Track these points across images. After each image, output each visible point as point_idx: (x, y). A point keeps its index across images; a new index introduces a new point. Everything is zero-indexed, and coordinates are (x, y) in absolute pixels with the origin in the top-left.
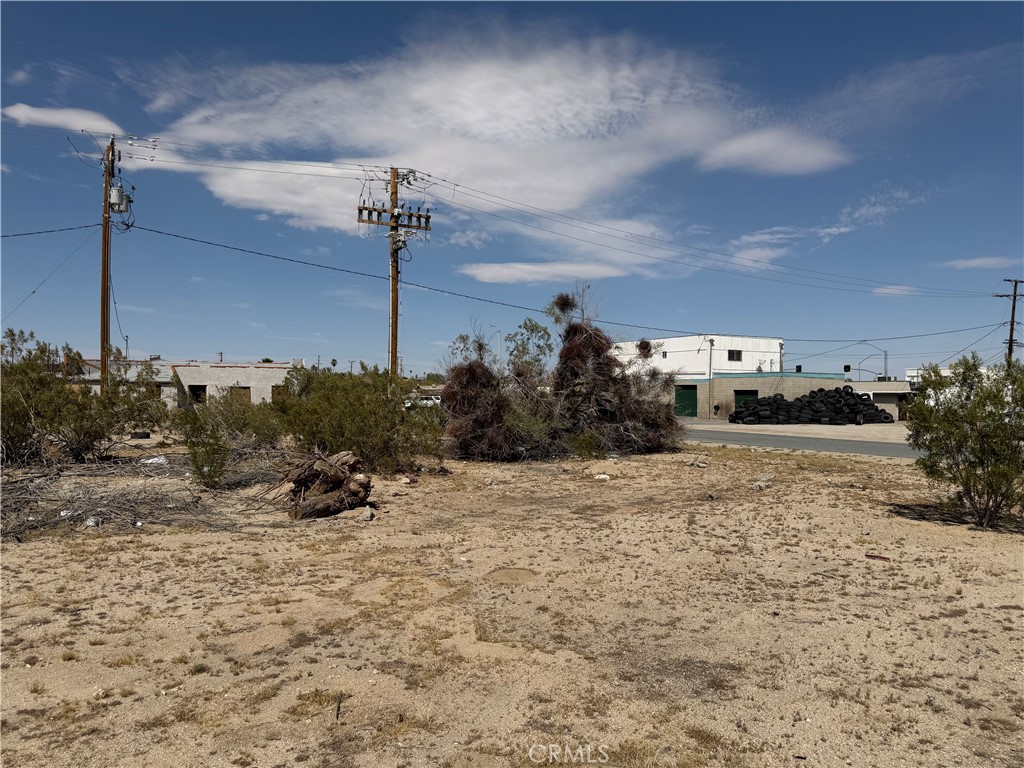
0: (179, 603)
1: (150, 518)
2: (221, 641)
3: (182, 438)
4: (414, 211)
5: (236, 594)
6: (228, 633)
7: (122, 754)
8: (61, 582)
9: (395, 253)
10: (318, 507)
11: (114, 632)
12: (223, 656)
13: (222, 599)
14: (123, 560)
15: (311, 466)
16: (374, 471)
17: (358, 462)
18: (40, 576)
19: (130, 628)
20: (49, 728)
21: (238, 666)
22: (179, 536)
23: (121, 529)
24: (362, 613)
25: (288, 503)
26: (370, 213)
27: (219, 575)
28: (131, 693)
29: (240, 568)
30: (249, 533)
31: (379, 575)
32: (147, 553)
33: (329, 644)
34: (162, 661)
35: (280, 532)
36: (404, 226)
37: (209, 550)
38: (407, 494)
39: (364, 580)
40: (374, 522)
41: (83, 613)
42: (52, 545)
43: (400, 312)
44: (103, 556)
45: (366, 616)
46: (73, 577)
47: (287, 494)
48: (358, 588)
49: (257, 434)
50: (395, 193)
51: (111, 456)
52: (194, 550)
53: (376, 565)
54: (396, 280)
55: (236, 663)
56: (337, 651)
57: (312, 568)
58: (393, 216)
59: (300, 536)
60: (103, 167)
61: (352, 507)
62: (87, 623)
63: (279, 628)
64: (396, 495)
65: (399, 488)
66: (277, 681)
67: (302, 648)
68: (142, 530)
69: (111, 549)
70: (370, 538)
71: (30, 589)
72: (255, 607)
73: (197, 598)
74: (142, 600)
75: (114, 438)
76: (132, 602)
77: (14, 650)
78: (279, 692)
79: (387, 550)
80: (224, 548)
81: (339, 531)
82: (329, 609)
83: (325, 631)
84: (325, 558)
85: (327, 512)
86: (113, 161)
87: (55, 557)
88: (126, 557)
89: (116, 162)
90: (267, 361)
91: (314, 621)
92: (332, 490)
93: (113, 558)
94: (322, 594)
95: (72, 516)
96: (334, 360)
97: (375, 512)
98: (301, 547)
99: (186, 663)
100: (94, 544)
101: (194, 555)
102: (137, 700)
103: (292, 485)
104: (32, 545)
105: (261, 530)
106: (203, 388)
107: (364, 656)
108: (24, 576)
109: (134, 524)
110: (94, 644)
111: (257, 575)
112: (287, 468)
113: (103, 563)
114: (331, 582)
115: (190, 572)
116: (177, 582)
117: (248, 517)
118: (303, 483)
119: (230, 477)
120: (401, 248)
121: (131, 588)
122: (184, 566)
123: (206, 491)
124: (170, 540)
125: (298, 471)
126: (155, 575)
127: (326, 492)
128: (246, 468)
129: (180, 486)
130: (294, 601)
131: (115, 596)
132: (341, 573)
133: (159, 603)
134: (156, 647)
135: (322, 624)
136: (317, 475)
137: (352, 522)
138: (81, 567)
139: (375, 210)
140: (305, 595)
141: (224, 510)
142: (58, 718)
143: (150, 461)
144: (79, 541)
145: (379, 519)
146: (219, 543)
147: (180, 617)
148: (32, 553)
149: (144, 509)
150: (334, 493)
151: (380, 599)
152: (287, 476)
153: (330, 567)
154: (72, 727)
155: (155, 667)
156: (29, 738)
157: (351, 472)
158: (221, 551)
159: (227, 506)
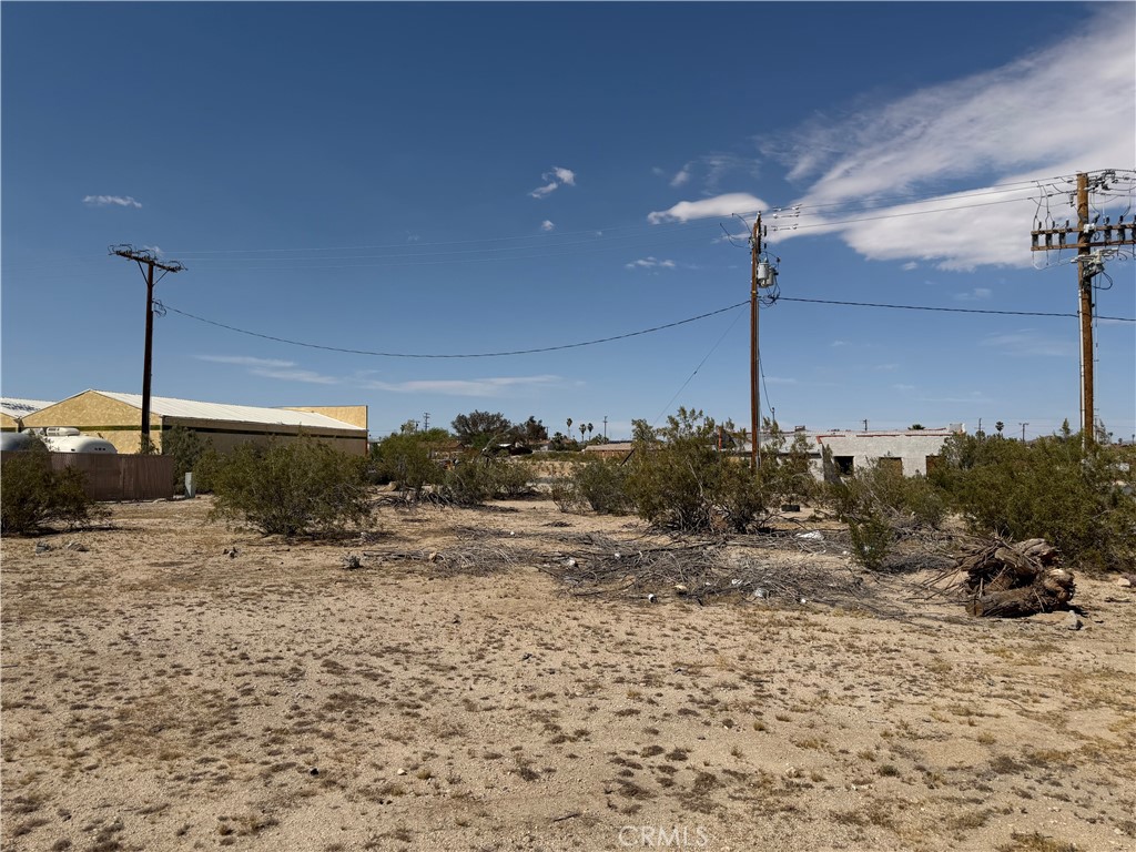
0: (856, 692)
1: (813, 597)
2: (908, 745)
3: (834, 513)
4: (1115, 223)
5: (916, 695)
6: (915, 737)
7: (821, 843)
8: (741, 650)
9: (1086, 283)
10: (1003, 604)
11: (797, 711)
12: (914, 764)
13: (901, 697)
14: (793, 637)
15: (991, 554)
16: (1075, 565)
17: (1054, 553)
18: (723, 641)
19: (811, 710)
20: (750, 794)
21: (932, 779)
22: (845, 619)
23: (786, 604)
24: (1084, 748)
25: (964, 595)
26: (1049, 237)
27: (894, 668)
28: (822, 779)
29: (917, 665)
30: (921, 626)
31: (1104, 704)
32: (816, 633)
33: (1045, 779)
34: (847, 753)
35: (957, 628)
36: (1100, 244)
37: (881, 638)
38: (1127, 601)
39: (1081, 707)
40: (1082, 632)
41: (765, 685)
42: (728, 612)
43: (1095, 357)
44: (772, 629)
45: (1094, 755)
46: (751, 647)
47: (962, 585)
48: (1075, 716)
49: (917, 512)
50: (1084, 205)
51: (768, 528)
52: (863, 637)
53: (1097, 689)
54: (1088, 315)
55: (929, 774)
56: (1058, 790)
57: (1006, 679)
58: (1082, 234)
59: (984, 637)
60: (751, 246)
61: (1048, 609)
62: (770, 696)
63: (975, 745)
64: (1111, 600)
65: (1114, 591)
66: (981, 808)
67: (1008, 776)
68: (807, 608)
69: (780, 623)
70: (1079, 652)
71: (716, 652)
72: (941, 712)
73: (875, 690)
74: (818, 682)
75: (771, 510)
76: (809, 683)
77: (712, 710)
78: (986, 822)
79: (1108, 673)
80: (895, 639)
81: (1035, 638)
82: (1036, 734)
83: (1037, 761)
84: (1020, 669)
85: (1013, 612)
86: (759, 237)
87: (732, 623)
88: (797, 633)
89: (762, 237)
90: (918, 427)
91: (1019, 746)
92: (1019, 585)
93: (784, 633)
94: (1023, 713)
95: (742, 585)
96: (999, 423)
97: (1082, 620)
98: (987, 651)
99: (873, 760)
100: (764, 616)
101: (864, 642)
102: (828, 788)
103: (966, 574)
104: (712, 609)
105: (936, 624)
106: (850, 459)
107: (1098, 807)
108: (711, 639)
109: (799, 600)
110: (780, 719)
111: (939, 676)
112: (961, 554)
113: (775, 637)
114: (1035, 701)
115: (862, 660)
116: (851, 669)
117: (917, 606)
118: (981, 574)
119: (893, 560)
120: (1095, 273)
121: (806, 668)
122: (855, 653)
123: (867, 573)
124: (838, 623)
125: (975, 559)
126: (827, 658)
127: (1012, 587)
128: (909, 550)
129: (840, 564)
130: (989, 716)
131: (792, 673)
132: (1048, 691)
133: (836, 690)
134: (839, 736)
135: (1031, 751)
136: (999, 565)
137: (1050, 629)
138: (756, 638)
139: (1056, 232)
140: (1003, 711)
141: (890, 595)
142: (757, 786)
143: (806, 536)
144: (751, 611)
145: (1089, 629)
146: (889, 632)
147: (860, 708)
148: (712, 617)
149: (807, 586)
150: (1023, 589)
151: (1110, 737)
152: (961, 564)
153: (1030, 682)
154: (771, 799)
155: (842, 756)
156: (735, 798)
157: (1044, 566)
158: (893, 642)
159: (892, 592)
